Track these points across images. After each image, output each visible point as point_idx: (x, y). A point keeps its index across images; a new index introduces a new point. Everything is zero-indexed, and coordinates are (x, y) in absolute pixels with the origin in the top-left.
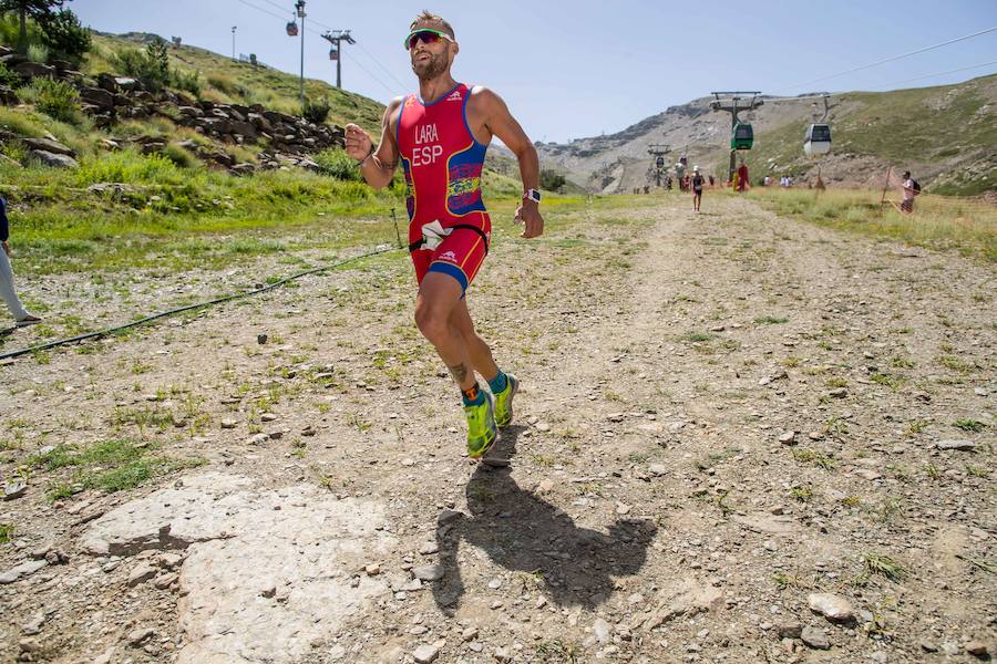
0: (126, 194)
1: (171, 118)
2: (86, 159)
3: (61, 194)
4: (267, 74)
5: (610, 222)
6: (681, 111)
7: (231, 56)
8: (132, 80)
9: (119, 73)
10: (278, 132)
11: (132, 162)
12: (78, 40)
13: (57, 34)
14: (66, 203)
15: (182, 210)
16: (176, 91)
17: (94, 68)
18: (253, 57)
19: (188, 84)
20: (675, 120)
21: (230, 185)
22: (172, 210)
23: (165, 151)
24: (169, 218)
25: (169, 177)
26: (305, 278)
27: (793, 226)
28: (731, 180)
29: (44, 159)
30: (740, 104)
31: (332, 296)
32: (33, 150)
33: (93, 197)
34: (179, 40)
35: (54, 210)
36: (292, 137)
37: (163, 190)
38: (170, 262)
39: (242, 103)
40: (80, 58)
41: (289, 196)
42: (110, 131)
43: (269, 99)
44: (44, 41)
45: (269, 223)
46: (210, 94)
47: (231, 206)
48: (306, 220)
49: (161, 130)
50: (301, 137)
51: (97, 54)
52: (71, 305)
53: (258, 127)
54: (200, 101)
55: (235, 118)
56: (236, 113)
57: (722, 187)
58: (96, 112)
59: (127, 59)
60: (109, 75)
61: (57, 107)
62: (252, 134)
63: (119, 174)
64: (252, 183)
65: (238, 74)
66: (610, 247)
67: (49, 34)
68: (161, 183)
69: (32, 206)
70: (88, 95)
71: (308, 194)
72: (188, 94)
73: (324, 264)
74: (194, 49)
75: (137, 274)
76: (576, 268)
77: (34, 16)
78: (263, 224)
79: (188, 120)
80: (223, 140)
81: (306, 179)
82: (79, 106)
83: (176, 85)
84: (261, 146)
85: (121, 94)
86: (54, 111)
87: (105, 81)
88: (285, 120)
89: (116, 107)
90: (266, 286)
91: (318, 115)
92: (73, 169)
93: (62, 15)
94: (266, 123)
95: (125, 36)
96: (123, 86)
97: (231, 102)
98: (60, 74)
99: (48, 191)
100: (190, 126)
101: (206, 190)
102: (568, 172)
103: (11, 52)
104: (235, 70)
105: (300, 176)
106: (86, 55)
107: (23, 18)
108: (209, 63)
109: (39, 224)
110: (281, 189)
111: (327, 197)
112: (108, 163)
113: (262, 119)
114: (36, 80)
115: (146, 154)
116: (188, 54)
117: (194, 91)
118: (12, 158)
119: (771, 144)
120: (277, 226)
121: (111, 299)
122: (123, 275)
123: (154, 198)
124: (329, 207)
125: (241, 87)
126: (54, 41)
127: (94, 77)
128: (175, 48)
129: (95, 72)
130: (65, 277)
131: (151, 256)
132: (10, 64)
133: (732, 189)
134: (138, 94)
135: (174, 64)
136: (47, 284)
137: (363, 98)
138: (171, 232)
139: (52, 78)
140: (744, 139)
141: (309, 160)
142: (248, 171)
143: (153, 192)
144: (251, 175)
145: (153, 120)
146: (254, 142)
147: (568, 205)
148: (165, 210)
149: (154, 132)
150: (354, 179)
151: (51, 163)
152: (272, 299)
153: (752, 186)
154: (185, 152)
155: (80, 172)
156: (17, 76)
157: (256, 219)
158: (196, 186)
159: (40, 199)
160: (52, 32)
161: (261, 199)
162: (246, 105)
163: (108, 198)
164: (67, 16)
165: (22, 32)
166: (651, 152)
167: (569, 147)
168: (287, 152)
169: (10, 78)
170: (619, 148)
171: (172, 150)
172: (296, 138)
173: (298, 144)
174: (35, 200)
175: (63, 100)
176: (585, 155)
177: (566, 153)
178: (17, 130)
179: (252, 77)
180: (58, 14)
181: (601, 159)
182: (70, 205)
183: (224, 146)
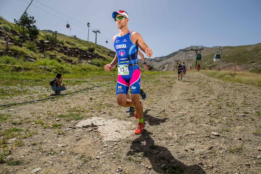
0: (47, 68)
1: (57, 50)
2: (38, 60)
3: (32, 68)
4: (78, 40)
5: (166, 77)
6: (183, 50)
7: (69, 36)
8: (48, 41)
9: (45, 40)
10: (82, 54)
11: (48, 61)
12: (36, 32)
13: (32, 31)
14: (33, 70)
16: (58, 44)
17: (40, 38)
18: (75, 36)
19: (61, 43)
20: (181, 53)
21: (71, 67)
23: (56, 58)
25: (57, 64)
26: (95, 88)
27: (212, 79)
28: (196, 68)
30: (198, 49)
31: (103, 91)
32: (26, 57)
33: (39, 69)
34: (57, 32)
37: (56, 68)
39: (73, 47)
41: (85, 70)
42: (43, 53)
43: (80, 46)
44: (28, 32)
45: (81, 76)
46: (66, 45)
47: (71, 72)
48: (90, 76)
49: (55, 53)
51: (40, 35)
52: (43, 92)
53: (77, 53)
54: (64, 46)
55: (72, 51)
56: (72, 49)
57: (193, 69)
58: (40, 49)
59: (47, 36)
60: (43, 40)
62: (76, 54)
63: (45, 64)
64: (76, 66)
66: (167, 83)
67: (30, 31)
68: (55, 66)
69: (26, 71)
70: (38, 45)
71: (90, 69)
72: (61, 45)
73: (98, 85)
74: (60, 34)
76: (159, 87)
77: (26, 26)
79: (61, 51)
80: (69, 56)
81: (89, 66)
82: (36, 47)
83: (58, 42)
84: (78, 57)
85: (46, 44)
86: (30, 49)
87: (42, 41)
88: (84, 51)
89: (44, 48)
90: (86, 89)
91: (92, 50)
92: (35, 62)
94: (79, 52)
95: (43, 31)
97: (71, 47)
98: (32, 40)
99: (29, 67)
100: (62, 52)
101: (66, 68)
102: (154, 66)
103: (21, 35)
104: (70, 39)
105: (87, 65)
106: (38, 35)
107: (24, 27)
108: (65, 37)
109: (29, 75)
110: (83, 68)
111: (94, 70)
112: (42, 61)
113: (78, 51)
114: (27, 41)
115: (51, 59)
116: (59, 35)
117: (63, 44)
118: (21, 60)
119: (206, 59)
120: (83, 77)
124: (95, 73)
125: (73, 43)
126: (31, 32)
127: (40, 41)
129: (40, 40)
130: (38, 86)
132: (20, 38)
133: (196, 70)
134: (50, 45)
137: (102, 46)
139: (30, 41)
140: (199, 58)
141: (89, 61)
142: (75, 64)
143: (53, 68)
144: (76, 65)
145: (53, 51)
146: (76, 57)
147: (155, 74)
149: (53, 54)
150: (101, 66)
151: (30, 61)
152: (89, 92)
153: (201, 69)
154: (60, 59)
155: (37, 63)
156: (22, 40)
157: (78, 75)
158: (63, 67)
159: (28, 69)
160: (30, 30)
161: (78, 70)
162: (74, 48)
163: (43, 69)
164: (34, 26)
165: (24, 30)
166: (175, 61)
167: (154, 59)
168: (84, 59)
169: (20, 41)
170: (167, 60)
171: (57, 58)
172: (86, 56)
173: (87, 57)
174: (26, 69)
175: (33, 46)
176: (158, 61)
177: (153, 61)
178: (22, 53)
179: (75, 41)
180: (32, 26)
181: (162, 62)
182: (34, 71)
183: (69, 57)
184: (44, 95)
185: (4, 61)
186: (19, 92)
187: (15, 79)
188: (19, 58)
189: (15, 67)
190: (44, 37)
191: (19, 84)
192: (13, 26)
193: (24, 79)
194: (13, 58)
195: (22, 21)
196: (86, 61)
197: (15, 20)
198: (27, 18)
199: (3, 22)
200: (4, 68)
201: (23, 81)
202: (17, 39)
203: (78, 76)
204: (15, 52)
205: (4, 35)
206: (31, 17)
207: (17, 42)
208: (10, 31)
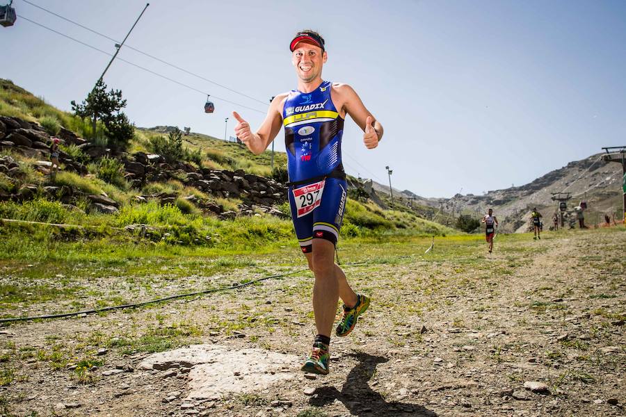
0: (149, 232)
1: (181, 180)
2: (125, 209)
3: (107, 231)
6: (580, 165)
7: (223, 139)
8: (157, 156)
9: (150, 151)
10: (254, 189)
11: (152, 210)
12: (127, 132)
13: (114, 129)
14: (111, 237)
15: (185, 243)
16: (186, 162)
17: (135, 148)
19: (194, 158)
20: (575, 172)
21: (218, 226)
22: (178, 243)
23: (175, 203)
24: (176, 248)
25: (177, 220)
26: (268, 281)
29: (100, 208)
31: (284, 289)
32: (95, 203)
33: (127, 233)
34: (189, 129)
35: (104, 241)
36: (264, 192)
37: (173, 229)
38: (177, 271)
39: (229, 169)
40: (126, 143)
41: (260, 234)
42: (140, 190)
43: (249, 166)
44: (106, 134)
45: (244, 252)
46: (208, 164)
47: (218, 241)
48: (272, 250)
49: (173, 189)
50: (270, 192)
52: (115, 293)
53: (240, 186)
54: (201, 168)
55: (225, 180)
56: (225, 176)
58: (133, 177)
59: (155, 142)
60: (144, 154)
61: (110, 175)
62: (237, 192)
63: (145, 218)
64: (234, 225)
65: (228, 150)
67: (108, 128)
68: (171, 223)
69: (90, 239)
70: (129, 167)
71: (274, 232)
72: (193, 164)
74: (197, 136)
75: (155, 277)
77: (102, 118)
78: (240, 252)
79: (193, 182)
80: (216, 196)
81: (273, 222)
82: (122, 174)
83: (186, 158)
84: (242, 199)
85: (150, 165)
86: (107, 178)
87: (140, 157)
88: (259, 180)
89: (146, 174)
90: (240, 284)
92: (116, 215)
93: (119, 116)
94: (245, 183)
95: (153, 129)
96: (151, 160)
97: (222, 169)
98: (113, 154)
99: (100, 229)
100: (193, 186)
101: (202, 230)
103: (86, 142)
104: (227, 147)
105: (268, 221)
106: (130, 141)
107: (95, 120)
108: (208, 145)
109: (94, 250)
110: (254, 229)
111: (288, 235)
112: (138, 211)
113: (243, 180)
114: (99, 158)
115: (162, 205)
116: (195, 139)
118: (80, 209)
121: (139, 290)
122: (146, 278)
123: (166, 234)
125: (229, 158)
126: (112, 133)
127: (134, 155)
128: (185, 135)
129: (134, 152)
130: (110, 279)
131: (165, 268)
132: (85, 149)
133: (624, 226)
134: (161, 164)
135: (185, 145)
136: (100, 282)
138: (176, 256)
139: (108, 157)
141: (276, 208)
142: (232, 217)
143: (166, 230)
144: (233, 219)
145: (169, 182)
146: (237, 196)
147: (477, 241)
148: (173, 243)
149: (169, 190)
151: (104, 211)
152: (244, 291)
154: (188, 203)
155: (121, 217)
156: (88, 157)
157: (235, 249)
158: (195, 226)
159: (95, 234)
160: (111, 128)
161: (240, 236)
162: (232, 170)
163: (137, 234)
164: (121, 117)
165: (94, 129)
166: (554, 199)
167: (485, 198)
168: (260, 204)
169: (84, 158)
170: (528, 197)
171: (181, 202)
172: (267, 193)
173: (268, 197)
174: (90, 235)
175: (113, 170)
176: (498, 203)
177: (482, 202)
178: (85, 190)
179: (238, 152)
180: (116, 116)
181: (513, 206)
182: (113, 239)
183: (216, 199)
184: (115, 299)
185: (36, 213)
186: (53, 293)
187: (54, 260)
188: (73, 204)
189: (62, 229)
190: (147, 146)
191: (63, 274)
192: (69, 120)
193: (76, 261)
194: (59, 204)
195: (92, 106)
196: (265, 210)
197: (73, 103)
198: (104, 96)
199: (43, 112)
200: (33, 233)
201: (72, 267)
202: (74, 155)
203: (235, 252)
204: (66, 189)
205: (42, 144)
206: (115, 92)
207: (76, 162)
208: (59, 134)
